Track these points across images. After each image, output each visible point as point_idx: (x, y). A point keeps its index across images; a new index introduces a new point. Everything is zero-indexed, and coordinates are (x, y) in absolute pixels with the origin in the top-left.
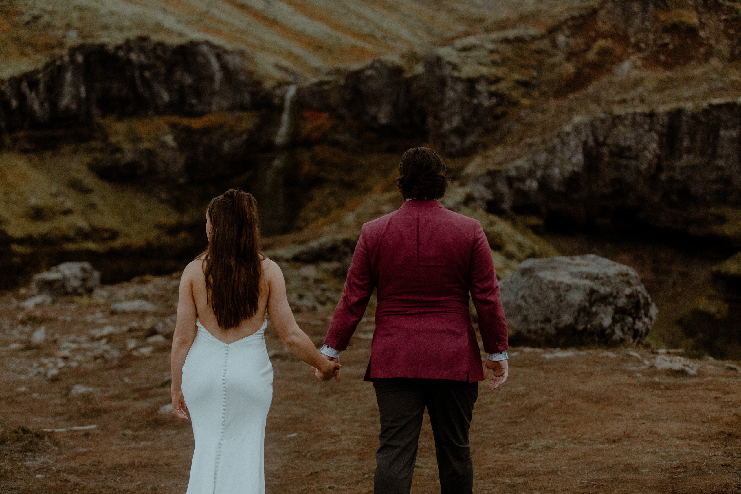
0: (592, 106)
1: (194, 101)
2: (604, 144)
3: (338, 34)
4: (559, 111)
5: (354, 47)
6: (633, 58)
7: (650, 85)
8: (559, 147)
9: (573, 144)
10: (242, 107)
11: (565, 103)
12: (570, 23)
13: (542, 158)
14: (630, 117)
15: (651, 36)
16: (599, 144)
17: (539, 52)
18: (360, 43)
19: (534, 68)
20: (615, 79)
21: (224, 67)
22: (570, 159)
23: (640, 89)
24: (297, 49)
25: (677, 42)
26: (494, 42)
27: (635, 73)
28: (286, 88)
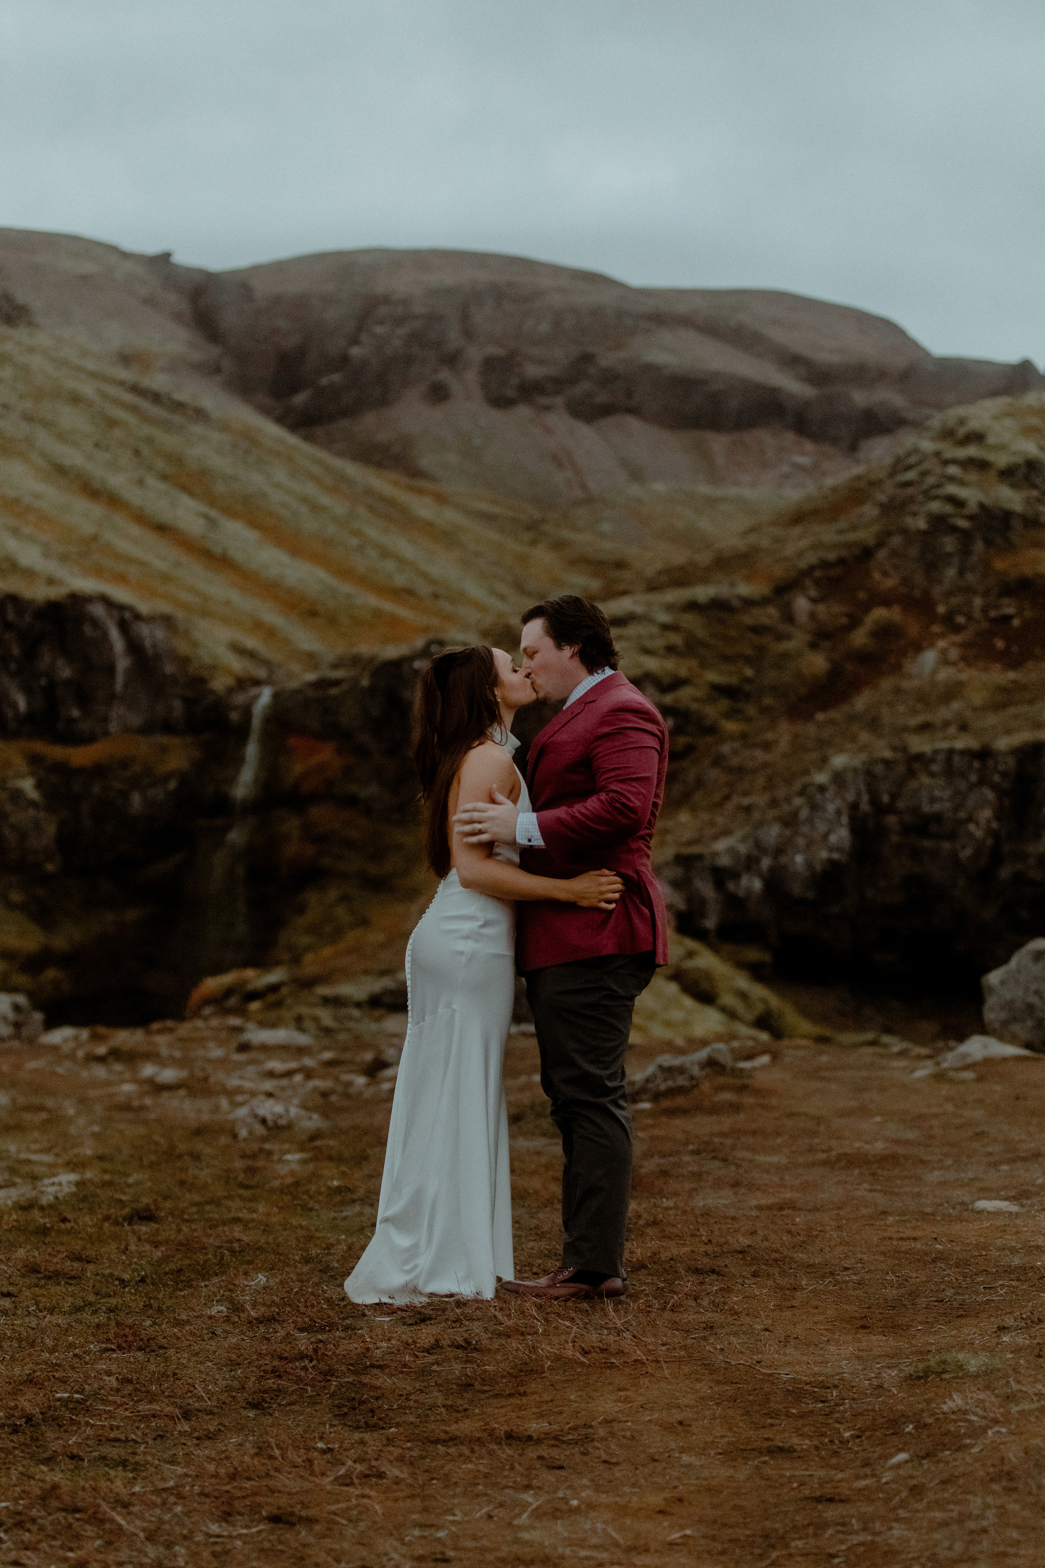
0: (864, 737)
1: (76, 713)
2: (890, 809)
3: (346, 588)
4: (798, 746)
5: (378, 614)
6: (942, 644)
7: (977, 698)
8: (804, 813)
9: (831, 808)
10: (168, 727)
11: (811, 729)
12: (818, 574)
13: (772, 833)
14: (941, 757)
15: (978, 602)
16: (880, 809)
17: (758, 630)
18: (388, 606)
19: (748, 660)
20: (906, 684)
21: (134, 647)
22: (826, 836)
23: (956, 705)
24: (272, 616)
25: (1028, 614)
26: (669, 608)
27: (945, 674)
28: (253, 691)
